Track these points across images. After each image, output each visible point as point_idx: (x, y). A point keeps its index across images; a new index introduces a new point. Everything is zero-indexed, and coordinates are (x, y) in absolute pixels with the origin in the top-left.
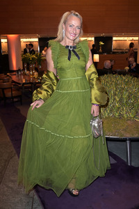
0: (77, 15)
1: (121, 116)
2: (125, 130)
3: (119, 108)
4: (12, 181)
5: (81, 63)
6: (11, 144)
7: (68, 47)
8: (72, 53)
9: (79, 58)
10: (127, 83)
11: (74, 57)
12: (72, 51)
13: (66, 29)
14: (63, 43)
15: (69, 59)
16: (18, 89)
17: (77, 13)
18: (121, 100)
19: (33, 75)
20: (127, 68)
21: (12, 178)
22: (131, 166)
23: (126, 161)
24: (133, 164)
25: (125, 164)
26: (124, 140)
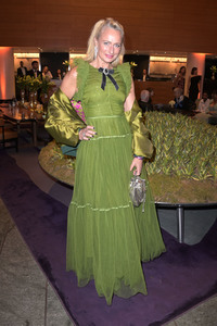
1: (172, 173)
2: (179, 193)
3: (170, 161)
4: (13, 265)
7: (101, 69)
8: (108, 80)
9: (117, 88)
10: (179, 125)
11: (110, 85)
12: (107, 77)
15: (103, 87)
18: (171, 151)
19: (35, 108)
20: (172, 103)
21: (12, 261)
22: (184, 245)
23: (176, 236)
24: (186, 241)
25: (175, 241)
26: (175, 208)
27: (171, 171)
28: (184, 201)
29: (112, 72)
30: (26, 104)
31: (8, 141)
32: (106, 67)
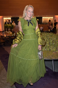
0: (32, 7)
2: (52, 56)
3: (49, 47)
4: (3, 80)
5: (33, 27)
6: (1, 63)
8: (30, 23)
9: (33, 25)
10: (51, 36)
11: (30, 25)
12: (29, 22)
13: (27, 13)
14: (25, 19)
15: (28, 25)
16: (4, 39)
17: (32, 6)
18: (49, 43)
19: (10, 33)
20: (49, 30)
21: (3, 78)
22: (54, 72)
23: (52, 69)
24: (55, 71)
25: (52, 71)
26: (51, 61)
27: (50, 50)
28: (54, 58)
29: (30, 20)
30: (7, 32)
31: (2, 43)
32: (29, 19)
